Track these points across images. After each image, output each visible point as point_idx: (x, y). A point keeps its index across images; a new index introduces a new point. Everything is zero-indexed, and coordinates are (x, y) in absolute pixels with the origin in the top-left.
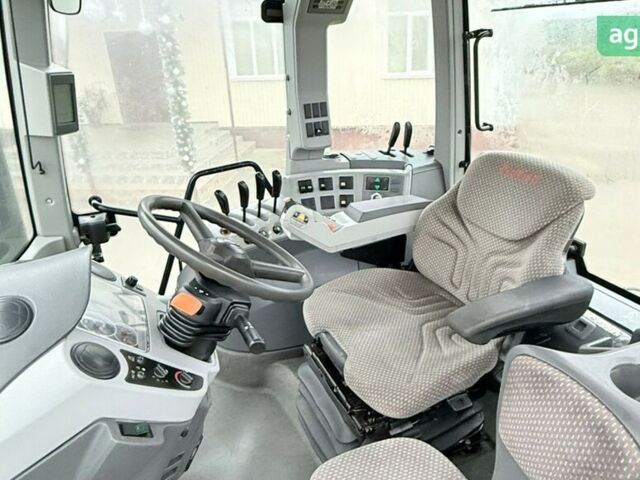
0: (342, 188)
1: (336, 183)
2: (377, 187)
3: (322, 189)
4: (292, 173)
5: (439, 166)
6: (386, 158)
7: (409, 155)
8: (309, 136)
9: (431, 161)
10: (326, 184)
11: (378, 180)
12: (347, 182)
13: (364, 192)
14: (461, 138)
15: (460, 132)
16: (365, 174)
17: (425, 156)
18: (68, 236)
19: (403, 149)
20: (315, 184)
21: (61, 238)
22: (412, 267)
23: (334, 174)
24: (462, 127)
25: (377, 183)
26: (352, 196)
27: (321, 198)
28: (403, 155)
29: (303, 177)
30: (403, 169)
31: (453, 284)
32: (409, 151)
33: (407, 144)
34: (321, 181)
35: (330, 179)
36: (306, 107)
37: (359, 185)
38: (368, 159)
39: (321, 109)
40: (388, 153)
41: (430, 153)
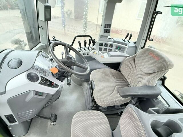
0: (110, 47)
1: (109, 45)
2: (118, 49)
3: (105, 46)
4: (99, 41)
5: (136, 47)
6: (123, 42)
7: (129, 43)
8: (104, 32)
9: (134, 45)
10: (106, 45)
11: (119, 47)
12: (111, 46)
13: (115, 49)
14: (144, 41)
15: (144, 39)
16: (116, 45)
17: (133, 43)
18: (47, 44)
19: (128, 40)
20: (104, 44)
21: (45, 44)
22: (120, 71)
23: (109, 43)
24: (145, 38)
25: (119, 48)
26: (112, 49)
27: (104, 48)
28: (128, 42)
29: (101, 42)
30: (126, 45)
31: (128, 78)
32: (130, 41)
33: (129, 39)
34: (105, 44)
35: (108, 44)
36: (105, 25)
37: (114, 47)
38: (118, 41)
39: (109, 26)
40: (124, 41)
41: (135, 43)
